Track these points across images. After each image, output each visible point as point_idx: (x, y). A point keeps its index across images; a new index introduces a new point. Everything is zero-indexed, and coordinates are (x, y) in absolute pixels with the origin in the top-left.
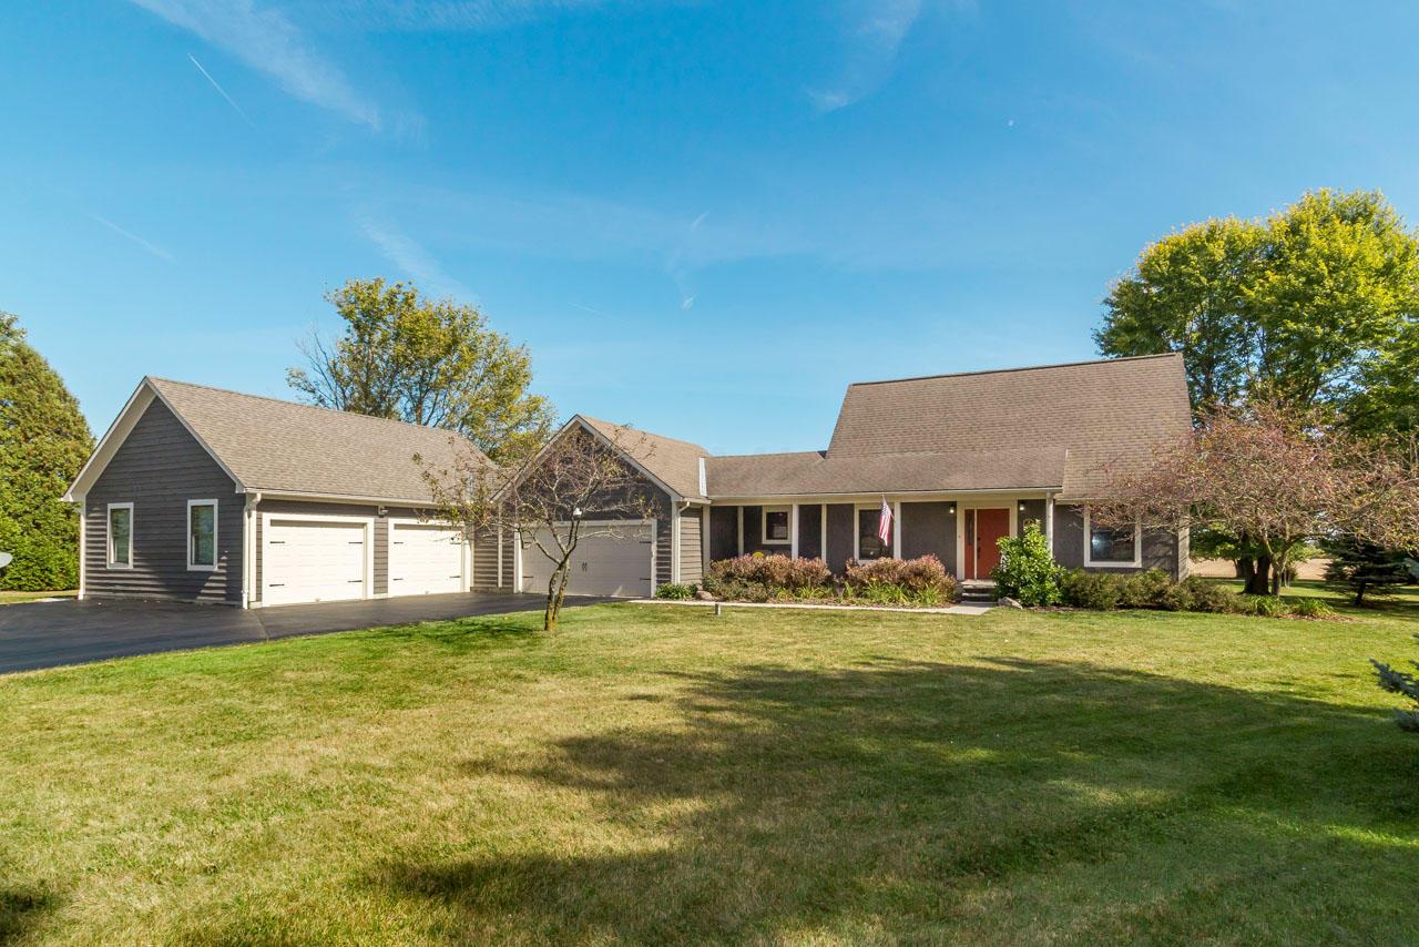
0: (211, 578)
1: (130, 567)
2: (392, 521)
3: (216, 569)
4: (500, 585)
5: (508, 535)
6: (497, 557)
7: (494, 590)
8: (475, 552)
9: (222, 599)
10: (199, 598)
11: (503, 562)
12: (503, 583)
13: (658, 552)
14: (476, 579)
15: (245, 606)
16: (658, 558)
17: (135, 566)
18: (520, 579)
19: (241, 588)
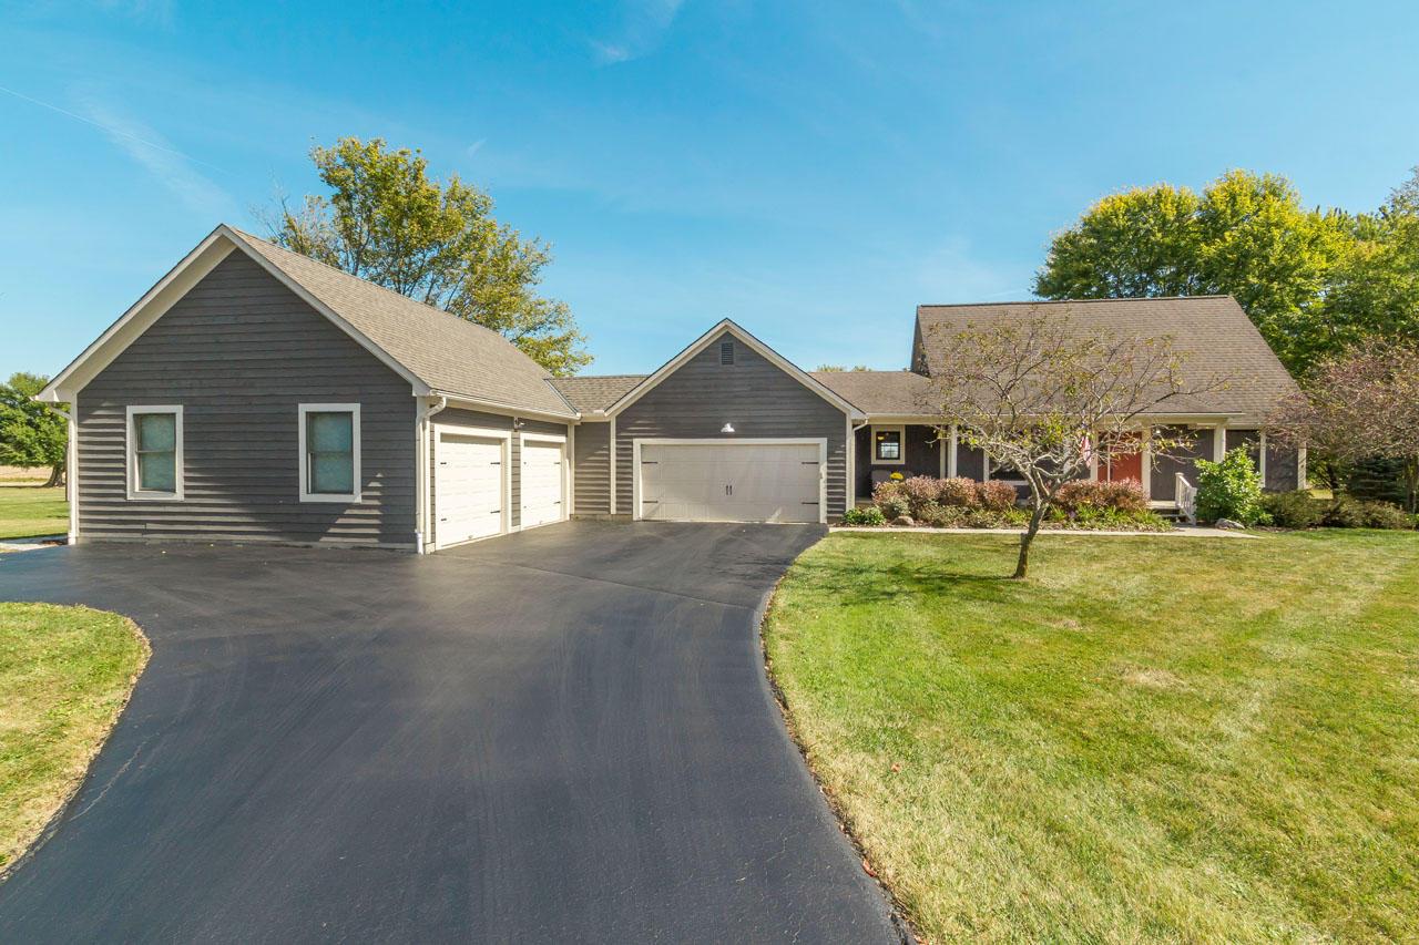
0: (348, 512)
1: (179, 496)
2: (524, 436)
3: (358, 500)
4: (613, 511)
5: (625, 453)
6: (609, 479)
7: (604, 518)
8: (576, 473)
9: (375, 540)
10: (324, 539)
11: (617, 485)
12: (618, 509)
13: (829, 474)
14: (578, 505)
15: (421, 550)
16: (828, 481)
17: (186, 496)
18: (641, 503)
19: (414, 525)
